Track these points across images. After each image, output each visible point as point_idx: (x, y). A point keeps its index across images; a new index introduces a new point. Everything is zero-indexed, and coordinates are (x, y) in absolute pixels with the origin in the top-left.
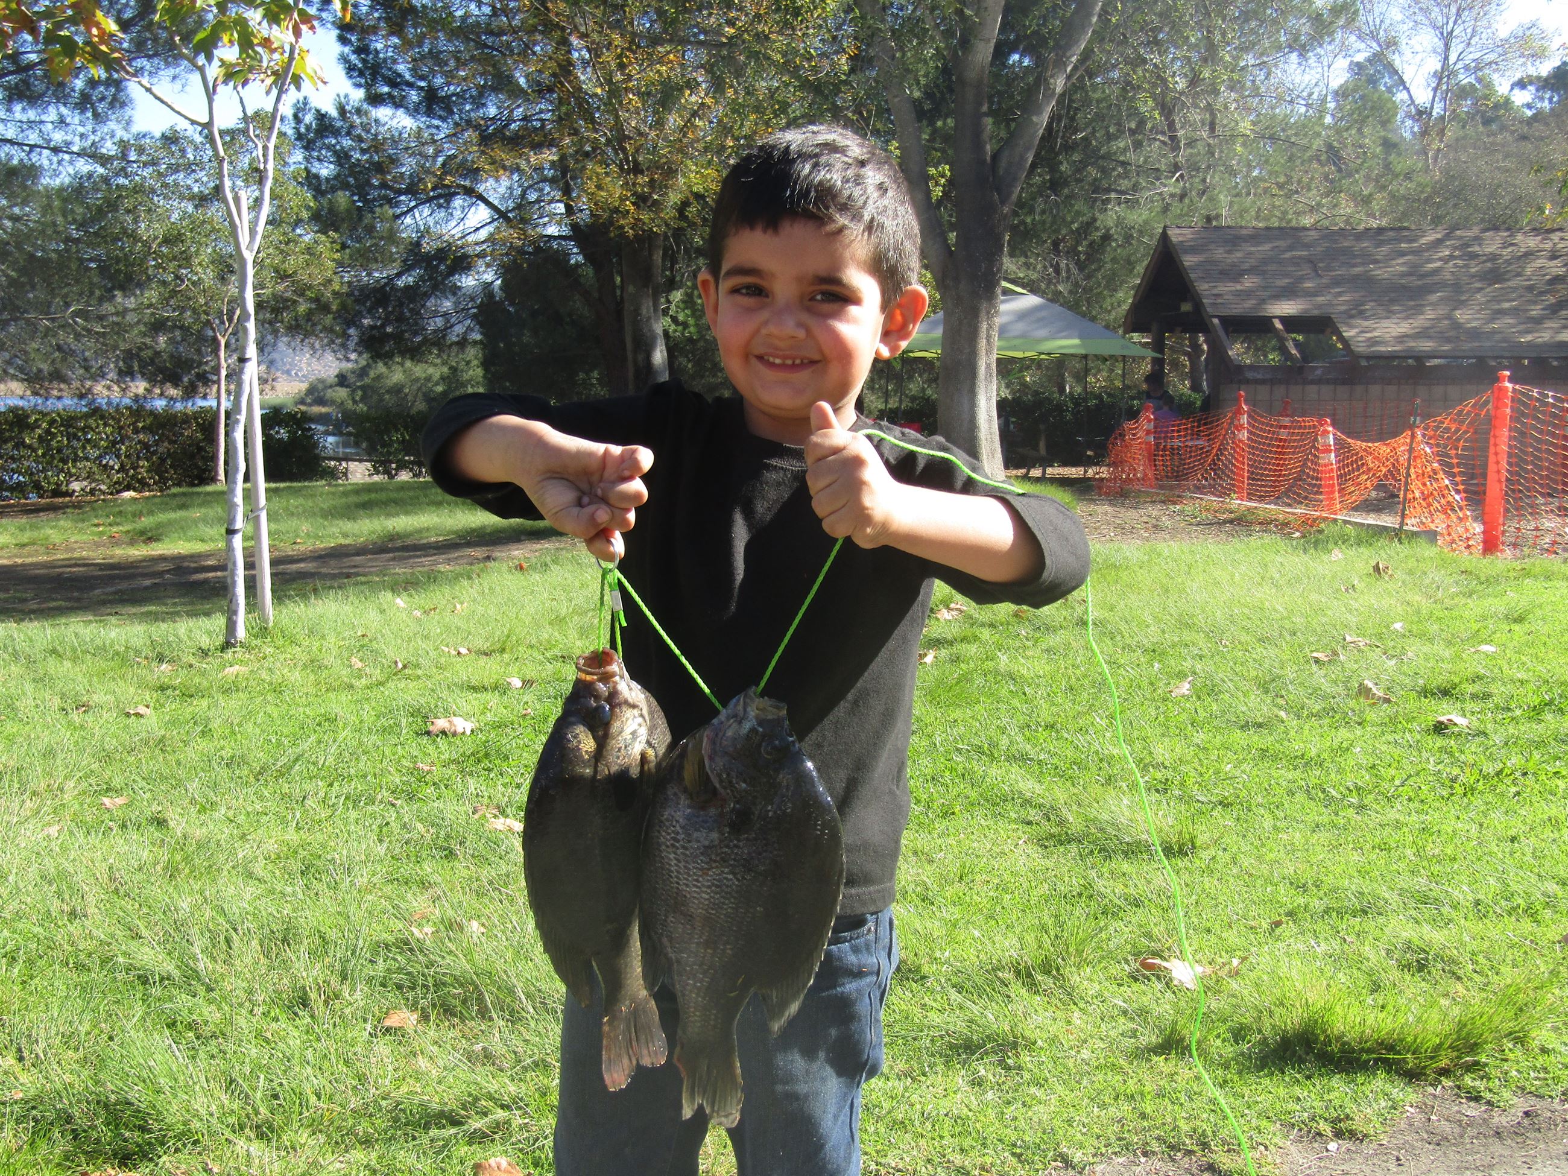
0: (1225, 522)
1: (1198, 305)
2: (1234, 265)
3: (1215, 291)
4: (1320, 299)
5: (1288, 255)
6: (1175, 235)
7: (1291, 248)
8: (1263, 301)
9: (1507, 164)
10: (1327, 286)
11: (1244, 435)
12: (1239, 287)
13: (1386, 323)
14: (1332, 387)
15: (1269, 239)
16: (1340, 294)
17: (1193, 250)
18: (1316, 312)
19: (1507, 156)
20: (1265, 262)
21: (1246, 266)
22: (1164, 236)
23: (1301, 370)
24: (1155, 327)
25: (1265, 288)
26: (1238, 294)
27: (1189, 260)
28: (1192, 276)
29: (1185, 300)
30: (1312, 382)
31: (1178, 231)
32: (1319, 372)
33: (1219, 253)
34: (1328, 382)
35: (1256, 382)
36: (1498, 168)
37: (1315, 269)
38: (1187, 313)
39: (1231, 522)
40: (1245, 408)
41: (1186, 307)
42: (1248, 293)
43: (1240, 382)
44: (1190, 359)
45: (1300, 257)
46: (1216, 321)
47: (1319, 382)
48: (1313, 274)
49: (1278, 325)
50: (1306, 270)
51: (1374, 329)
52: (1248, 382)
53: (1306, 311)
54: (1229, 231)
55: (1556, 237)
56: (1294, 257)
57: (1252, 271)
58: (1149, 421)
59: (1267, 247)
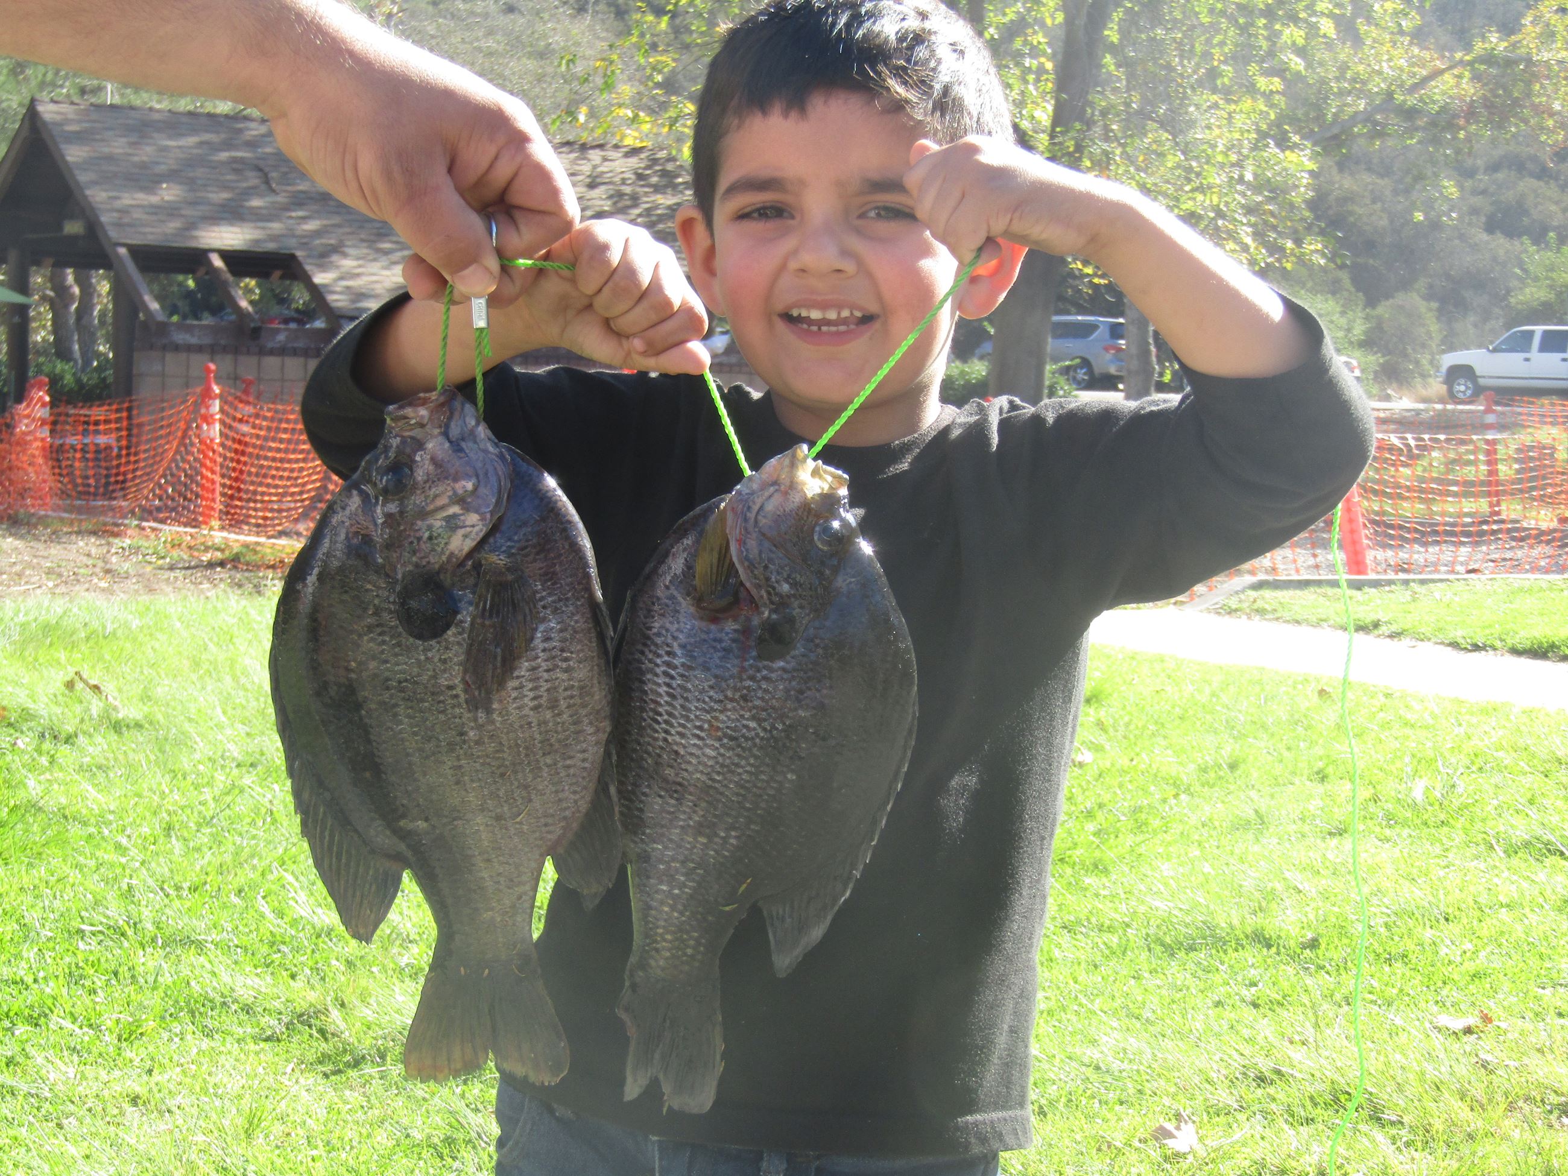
0: (211, 565)
1: (93, 228)
2: (143, 166)
3: (118, 204)
4: (276, 227)
5: (224, 156)
6: (48, 111)
7: (228, 145)
8: (192, 226)
9: (490, 43)
10: (286, 208)
11: (215, 431)
12: (154, 199)
13: (374, 267)
14: (301, 360)
15: (194, 131)
16: (304, 219)
17: (79, 137)
18: (271, 246)
19: (490, 33)
20: (191, 162)
21: (163, 168)
22: (32, 114)
23: (256, 333)
24: (13, 255)
25: (193, 203)
26: (156, 210)
27: (74, 154)
28: (82, 177)
29: (72, 217)
30: (272, 352)
31: (52, 107)
32: (281, 337)
33: (118, 146)
34: (295, 352)
35: (189, 349)
36: (479, 49)
37: (267, 182)
38: (74, 238)
39: (222, 564)
40: (217, 389)
41: (73, 228)
42: (170, 211)
43: (164, 348)
44: (52, 308)
45: (241, 160)
46: (122, 251)
47: (282, 351)
48: (263, 187)
49: (217, 262)
50: (253, 179)
51: (358, 275)
52: (177, 348)
53: (257, 241)
54: (133, 113)
55: (595, 155)
56: (235, 160)
57: (172, 176)
58: (44, 405)
59: (191, 140)
